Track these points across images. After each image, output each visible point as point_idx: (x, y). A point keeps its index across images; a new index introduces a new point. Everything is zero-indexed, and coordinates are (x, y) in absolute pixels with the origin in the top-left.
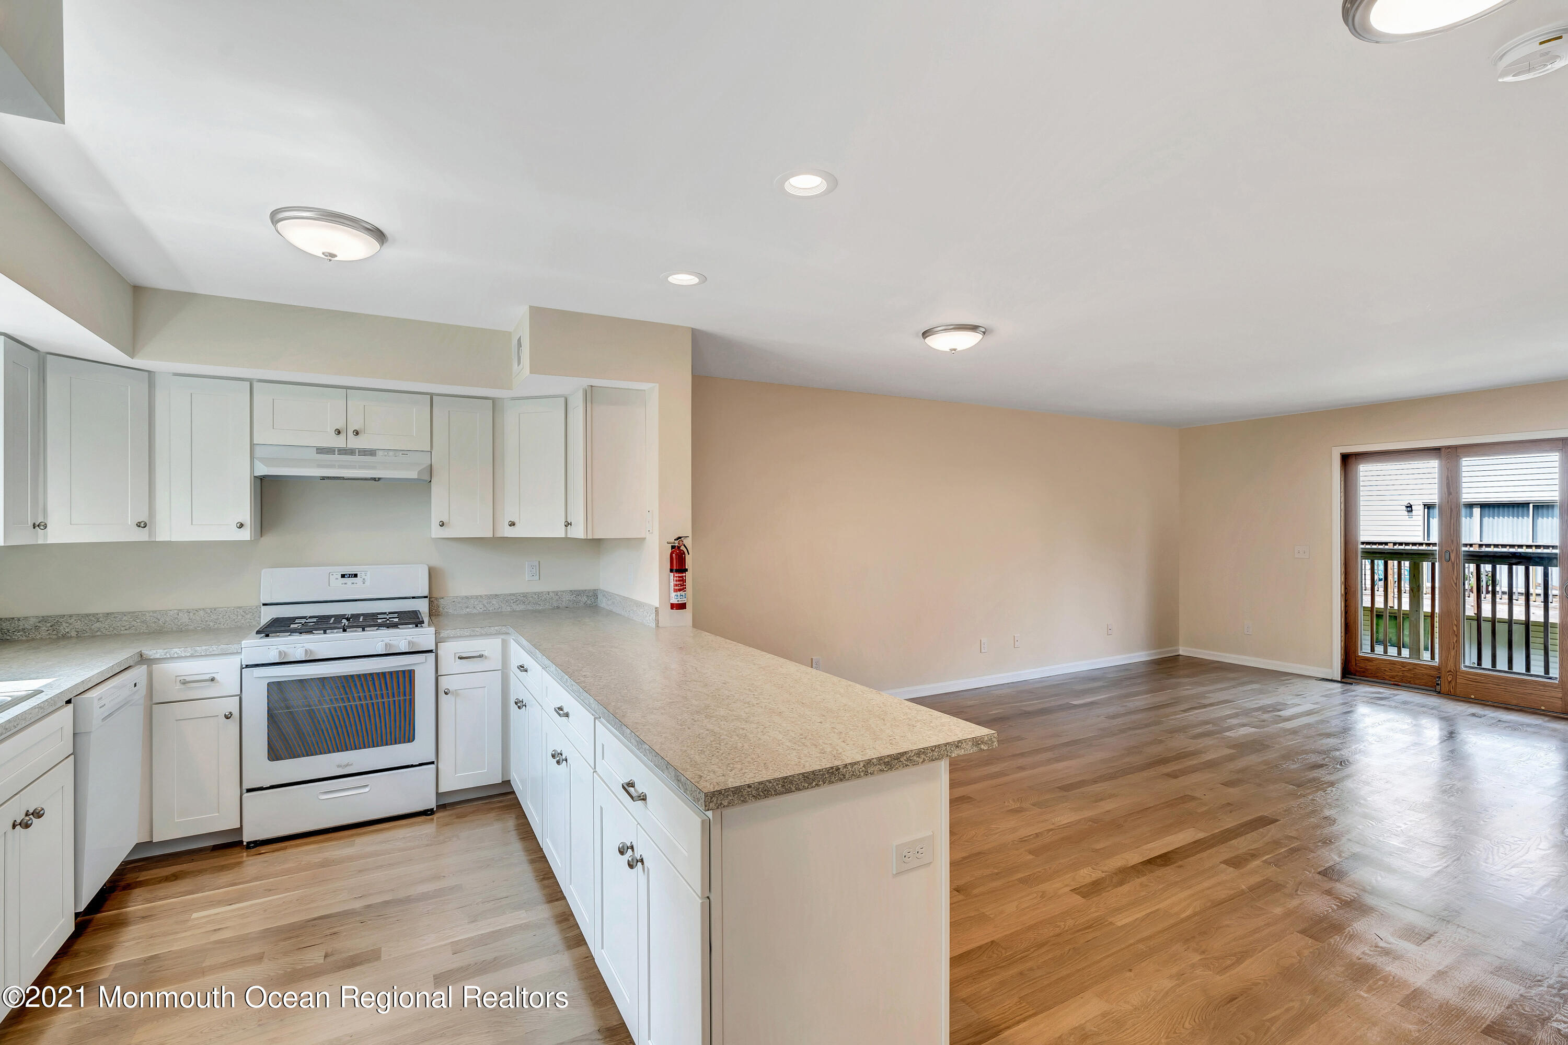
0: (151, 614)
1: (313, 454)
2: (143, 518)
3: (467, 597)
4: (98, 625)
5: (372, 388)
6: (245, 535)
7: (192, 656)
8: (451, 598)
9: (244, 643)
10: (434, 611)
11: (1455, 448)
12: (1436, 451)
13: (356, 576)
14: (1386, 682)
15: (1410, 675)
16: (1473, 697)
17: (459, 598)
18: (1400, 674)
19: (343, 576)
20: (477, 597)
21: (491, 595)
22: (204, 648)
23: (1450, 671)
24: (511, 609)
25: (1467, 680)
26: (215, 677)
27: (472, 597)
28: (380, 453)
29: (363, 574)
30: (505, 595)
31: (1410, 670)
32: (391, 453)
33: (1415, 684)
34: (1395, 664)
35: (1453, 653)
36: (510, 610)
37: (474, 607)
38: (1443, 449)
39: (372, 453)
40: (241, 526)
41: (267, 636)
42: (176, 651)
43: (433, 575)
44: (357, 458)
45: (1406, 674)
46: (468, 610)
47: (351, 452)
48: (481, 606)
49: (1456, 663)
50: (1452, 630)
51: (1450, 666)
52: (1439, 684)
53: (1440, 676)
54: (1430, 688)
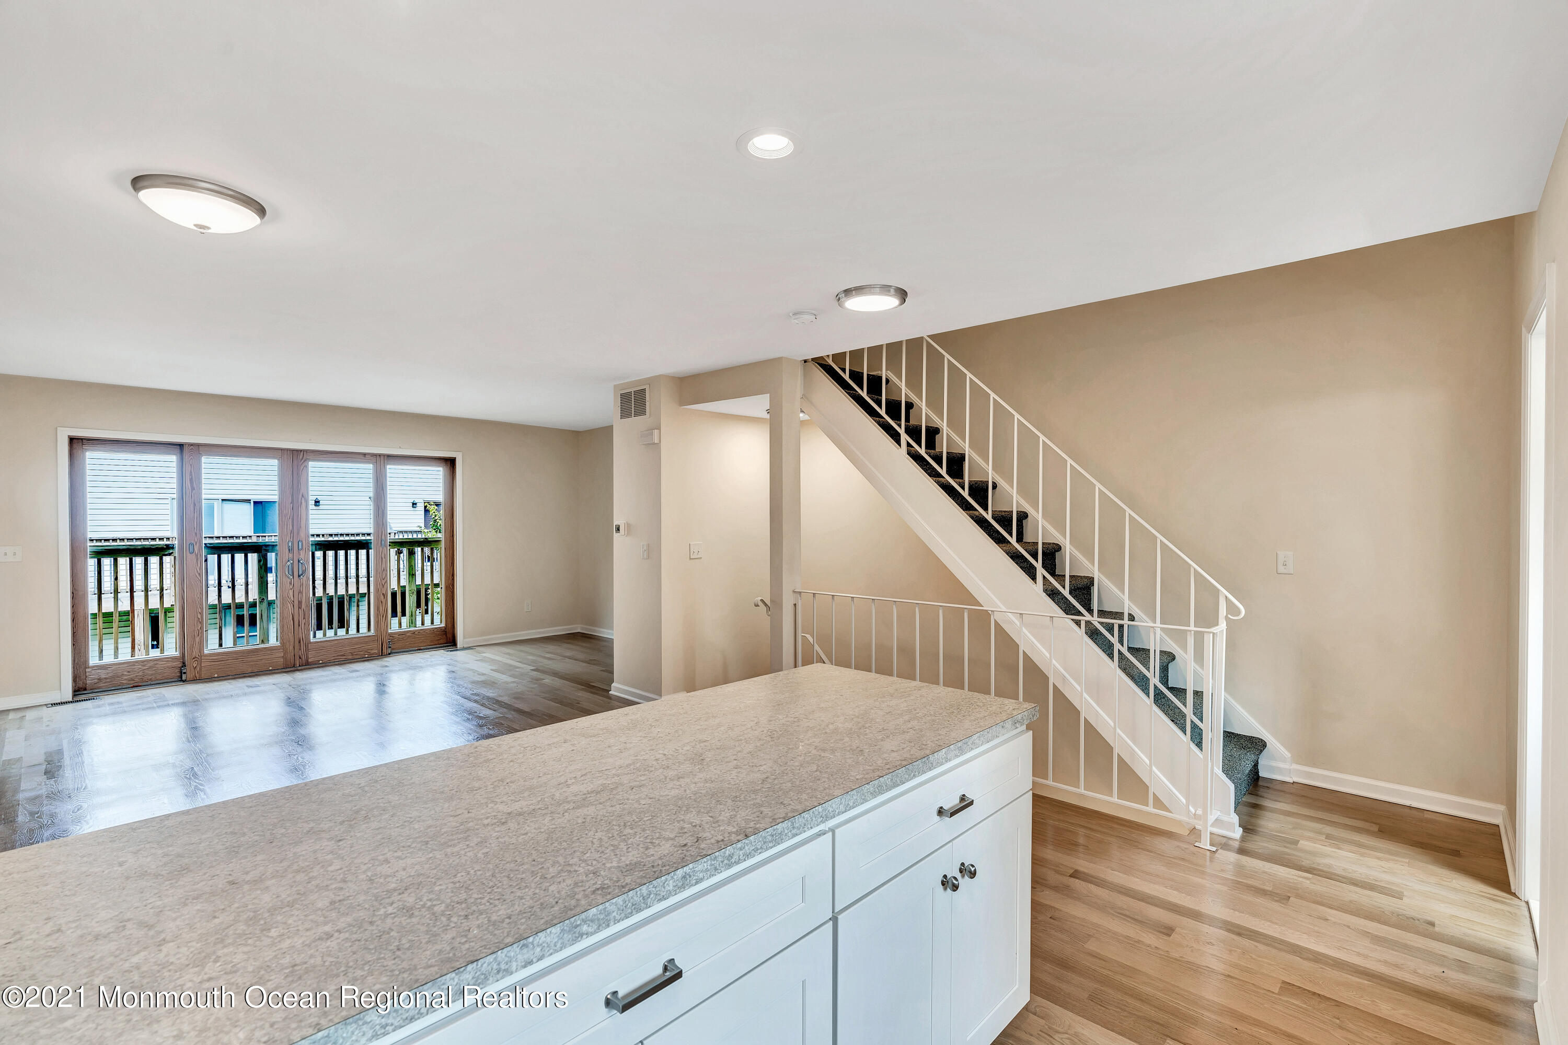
11: (198, 445)
12: (180, 447)
14: (123, 687)
15: (152, 672)
16: (216, 676)
18: (141, 674)
23: (195, 657)
25: (209, 662)
31: (146, 668)
33: (157, 680)
34: (130, 666)
35: (197, 639)
38: (185, 446)
45: (147, 672)
49: (201, 649)
50: (196, 619)
51: (196, 653)
52: (185, 673)
53: (184, 665)
54: (173, 680)
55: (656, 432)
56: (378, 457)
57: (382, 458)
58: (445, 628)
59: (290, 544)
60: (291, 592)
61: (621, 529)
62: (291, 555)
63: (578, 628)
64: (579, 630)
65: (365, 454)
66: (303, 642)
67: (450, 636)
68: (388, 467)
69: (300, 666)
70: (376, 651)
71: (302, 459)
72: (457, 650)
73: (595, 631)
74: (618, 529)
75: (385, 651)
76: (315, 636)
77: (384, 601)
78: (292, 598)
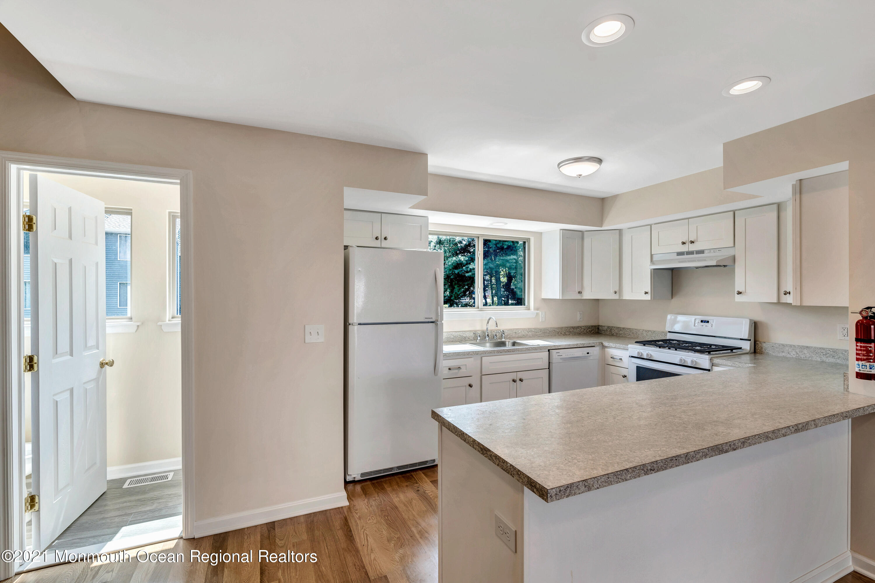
0: (635, 330)
1: (675, 257)
2: (617, 289)
3: (783, 345)
4: (621, 332)
5: (700, 216)
6: (648, 297)
7: (615, 348)
8: (771, 344)
9: (630, 346)
10: (759, 350)
13: (708, 322)
17: (776, 344)
19: (702, 321)
20: (791, 346)
21: (803, 346)
22: (618, 345)
24: (821, 360)
26: (622, 359)
27: (787, 345)
28: (706, 252)
29: (712, 322)
30: (815, 348)
32: (712, 251)
36: (819, 360)
37: (789, 353)
39: (702, 252)
40: (646, 293)
41: (644, 345)
42: (611, 344)
43: (755, 326)
44: (695, 256)
46: (783, 354)
47: (691, 253)
48: (795, 353)
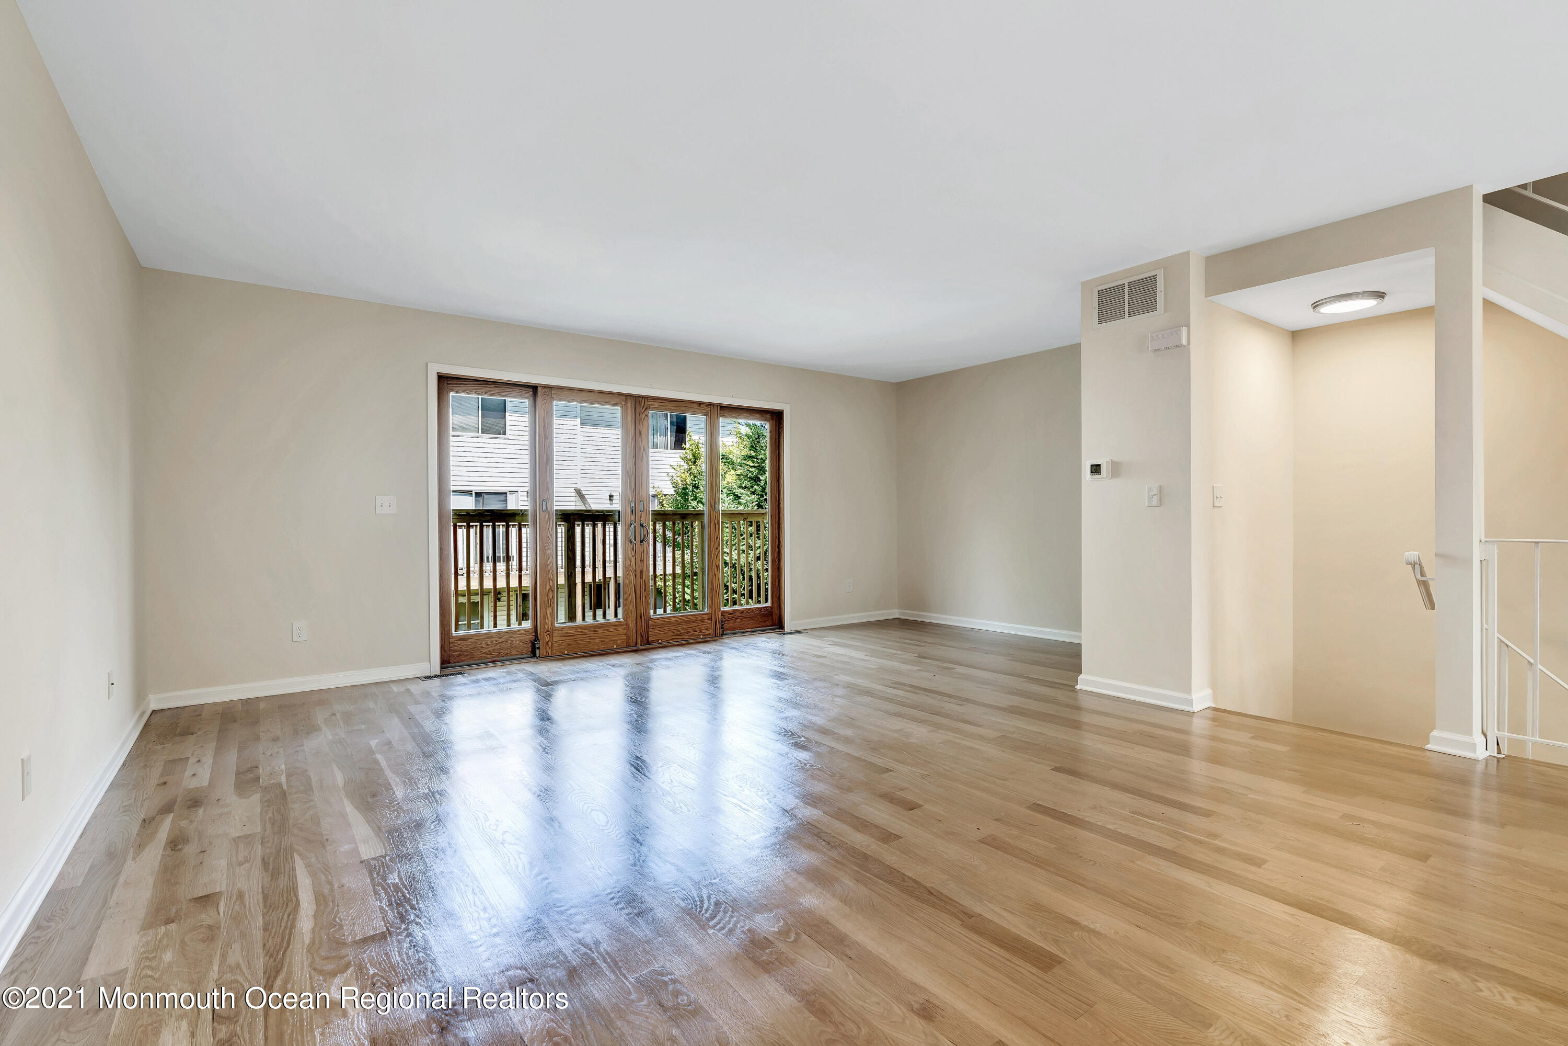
11: (551, 388)
12: (533, 389)
14: (483, 661)
15: (506, 646)
16: (566, 652)
18: (498, 647)
23: (548, 631)
25: (565, 636)
31: (506, 640)
33: (512, 655)
34: (492, 637)
35: (550, 610)
38: (540, 388)
45: (503, 645)
49: (552, 624)
50: (548, 587)
51: (548, 626)
52: (538, 648)
53: (536, 638)
54: (527, 656)
55: (1184, 329)
56: (712, 407)
57: (715, 407)
58: (772, 607)
59: (633, 505)
60: (633, 559)
61: (1103, 469)
62: (633, 517)
63: (895, 614)
64: (897, 616)
65: (700, 404)
66: (643, 618)
67: (775, 617)
68: (721, 419)
69: (641, 645)
70: (710, 632)
71: (644, 407)
72: (784, 634)
73: (924, 616)
74: (1096, 469)
75: (718, 632)
76: (655, 612)
77: (717, 573)
78: (634, 566)
